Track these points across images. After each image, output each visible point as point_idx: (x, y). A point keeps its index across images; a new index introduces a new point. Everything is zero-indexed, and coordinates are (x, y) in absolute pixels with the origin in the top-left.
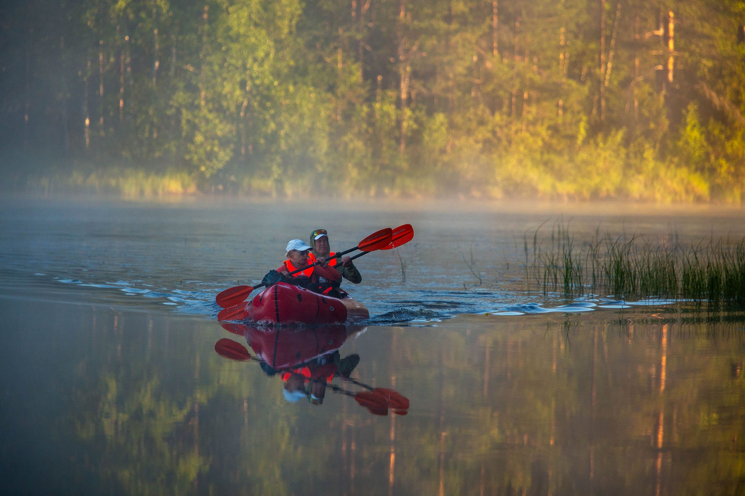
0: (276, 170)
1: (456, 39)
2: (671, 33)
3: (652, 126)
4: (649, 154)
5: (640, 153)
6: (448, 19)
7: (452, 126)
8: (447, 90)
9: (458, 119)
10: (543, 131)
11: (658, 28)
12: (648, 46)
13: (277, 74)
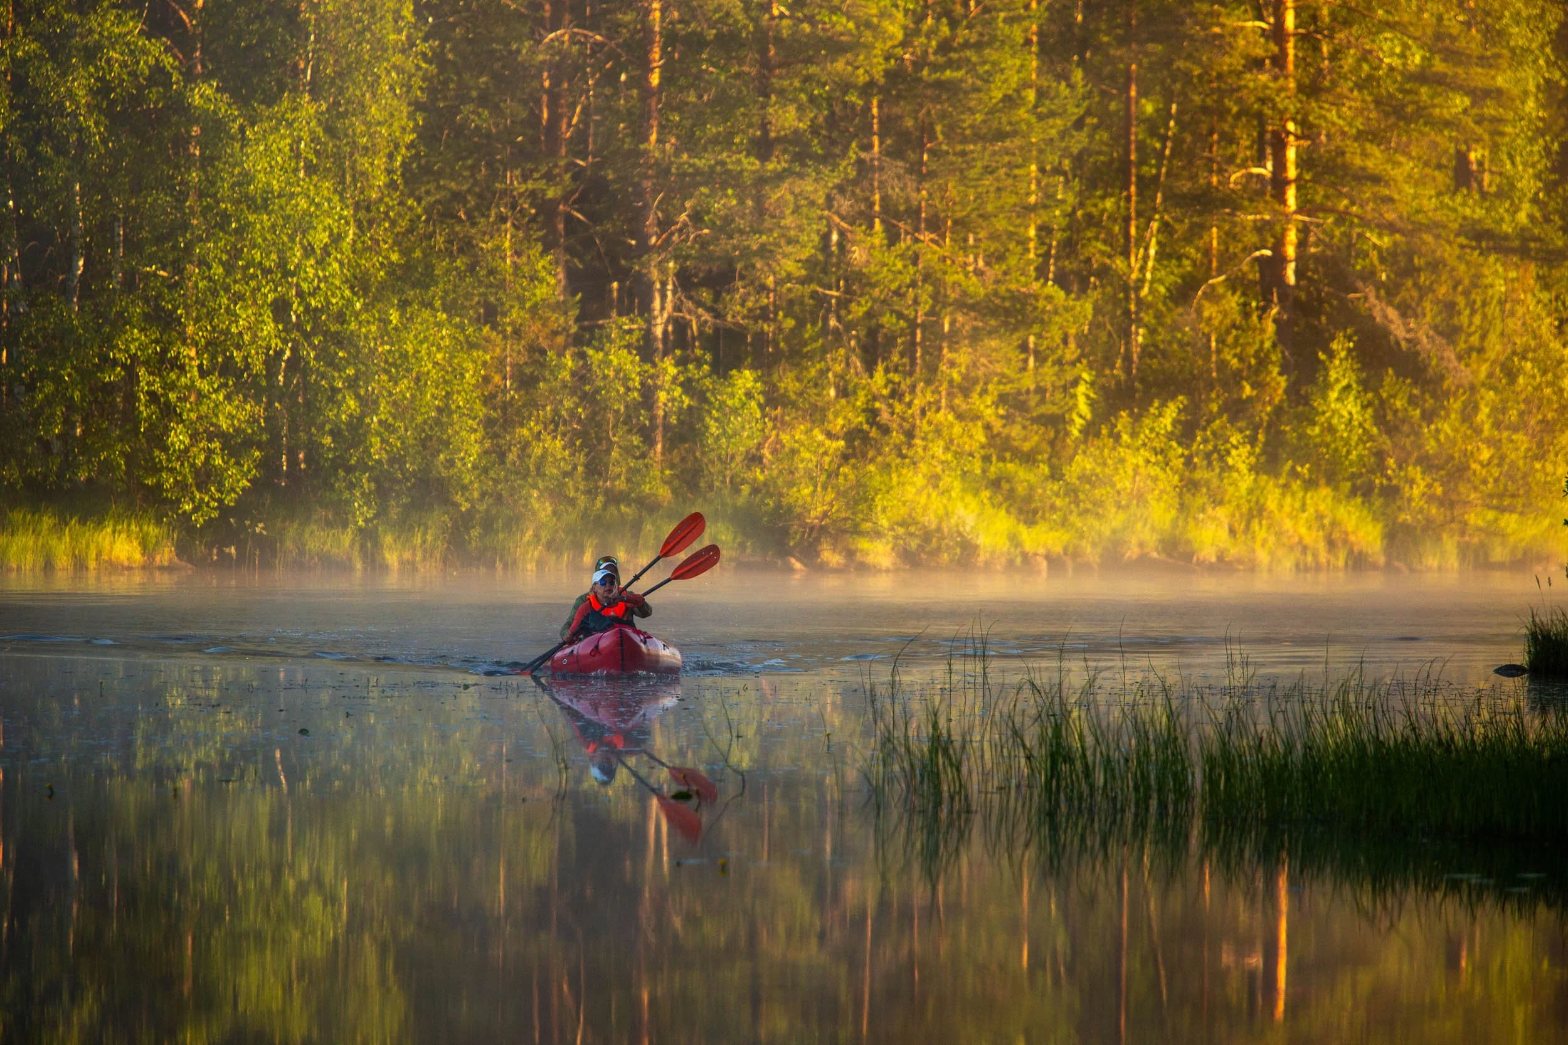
0: (362, 513)
1: (780, 194)
2: (1292, 173)
3: (1248, 391)
4: (1240, 457)
5: (1218, 456)
6: (763, 147)
7: (773, 399)
8: (764, 314)
9: (788, 383)
10: (986, 407)
11: (1260, 161)
12: (1232, 202)
13: (360, 283)
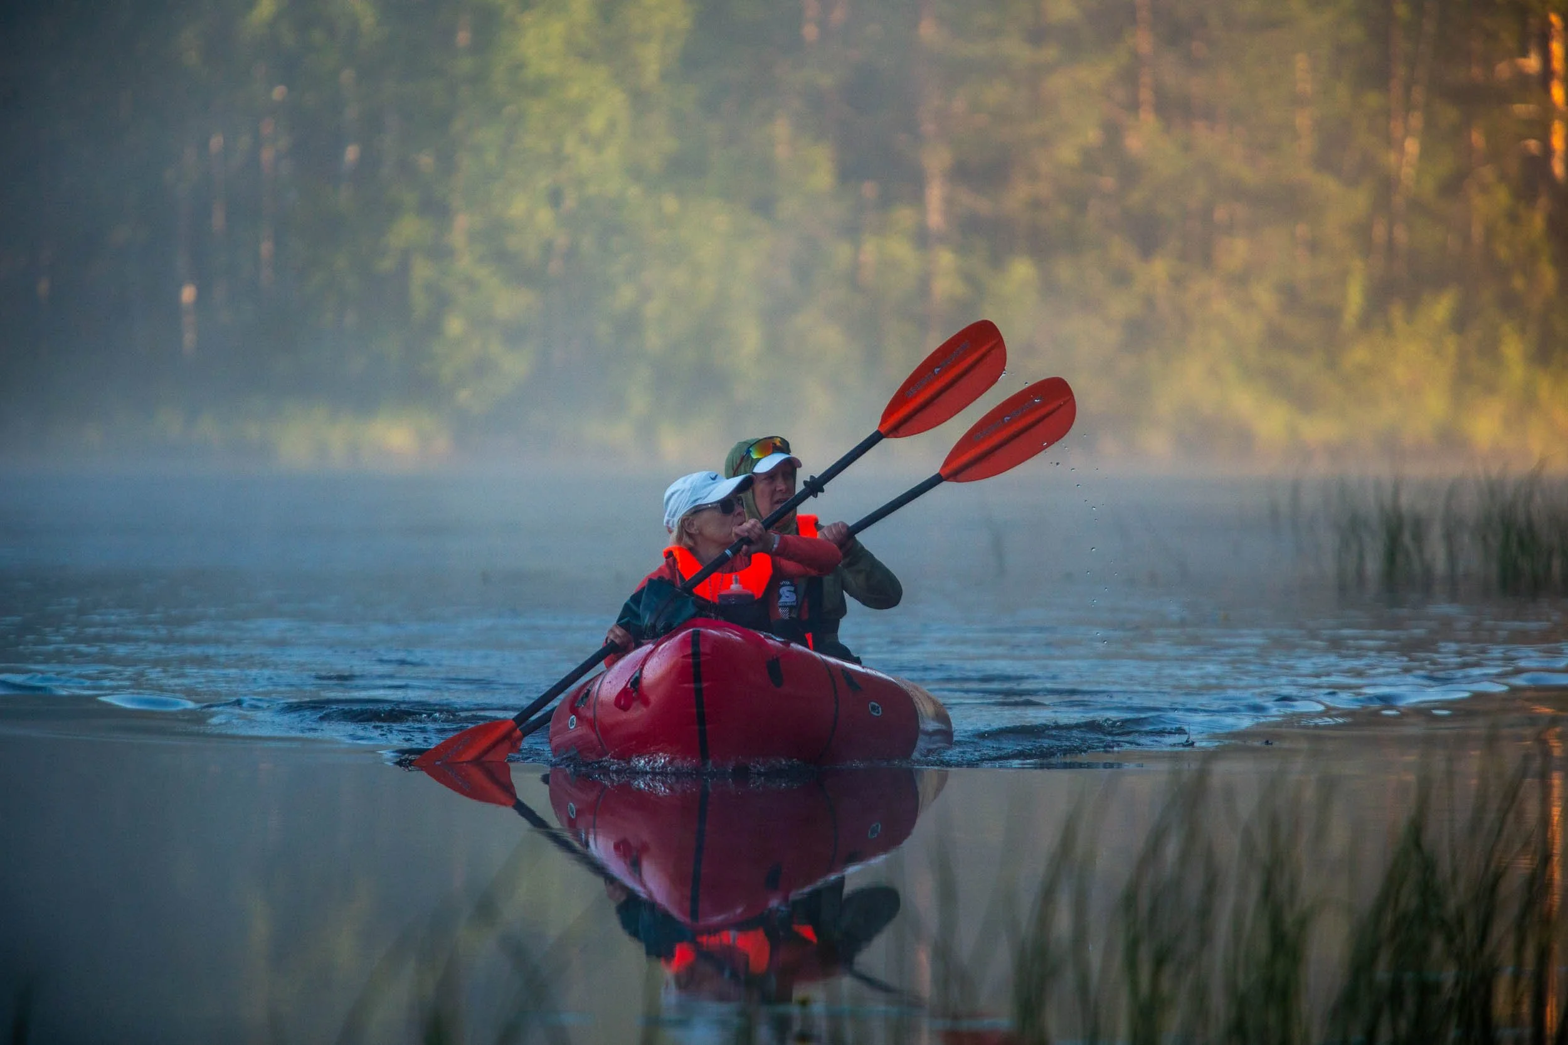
0: (639, 402)
1: (1058, 83)
2: (1557, 64)
3: (1518, 282)
4: (1513, 349)
5: (1490, 349)
6: (1037, 35)
7: (1049, 288)
8: (1036, 204)
9: (1064, 271)
10: (1264, 296)
11: (1524, 54)
12: (1501, 96)
13: (636, 172)
